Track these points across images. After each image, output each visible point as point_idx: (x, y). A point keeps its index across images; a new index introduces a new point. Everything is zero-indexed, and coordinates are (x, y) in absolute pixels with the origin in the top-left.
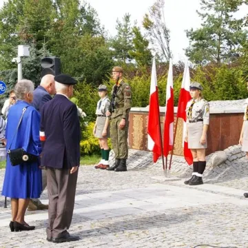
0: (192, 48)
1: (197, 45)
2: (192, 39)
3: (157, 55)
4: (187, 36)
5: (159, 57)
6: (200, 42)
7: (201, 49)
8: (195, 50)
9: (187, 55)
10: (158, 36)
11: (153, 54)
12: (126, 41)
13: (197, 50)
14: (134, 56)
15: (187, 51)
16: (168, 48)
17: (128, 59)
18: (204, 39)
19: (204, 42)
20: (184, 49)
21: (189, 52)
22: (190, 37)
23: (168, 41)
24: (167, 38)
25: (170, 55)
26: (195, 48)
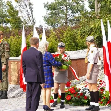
0: (48, 16)
1: (52, 13)
3: (25, 20)
4: (45, 7)
5: (26, 22)
6: (54, 11)
7: (54, 16)
8: (50, 17)
9: (45, 20)
10: (25, 7)
11: (22, 20)
12: (2, 11)
13: (52, 17)
14: (9, 21)
15: (45, 18)
16: (32, 16)
17: (5, 23)
18: (56, 9)
19: (56, 12)
20: (43, 17)
21: (46, 19)
22: (47, 8)
23: (32, 11)
24: (31, 9)
25: (33, 20)
26: (50, 15)
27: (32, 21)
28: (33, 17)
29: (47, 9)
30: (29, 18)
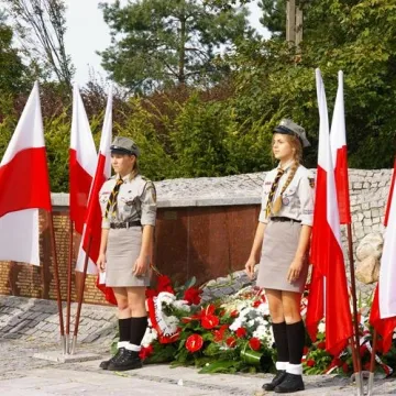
0: (118, 51)
1: (130, 41)
2: (118, 27)
3: (34, 64)
4: (106, 19)
5: (39, 71)
7: (139, 53)
8: (125, 55)
9: (107, 67)
10: (36, 18)
11: (26, 62)
13: (132, 54)
15: (106, 56)
16: (62, 48)
18: (145, 28)
19: (145, 36)
20: (98, 53)
21: (110, 61)
22: (112, 23)
23: (61, 33)
24: (57, 23)
25: (65, 65)
26: (125, 50)
27: (59, 68)
28: (63, 53)
29: (114, 27)
30: (50, 55)
